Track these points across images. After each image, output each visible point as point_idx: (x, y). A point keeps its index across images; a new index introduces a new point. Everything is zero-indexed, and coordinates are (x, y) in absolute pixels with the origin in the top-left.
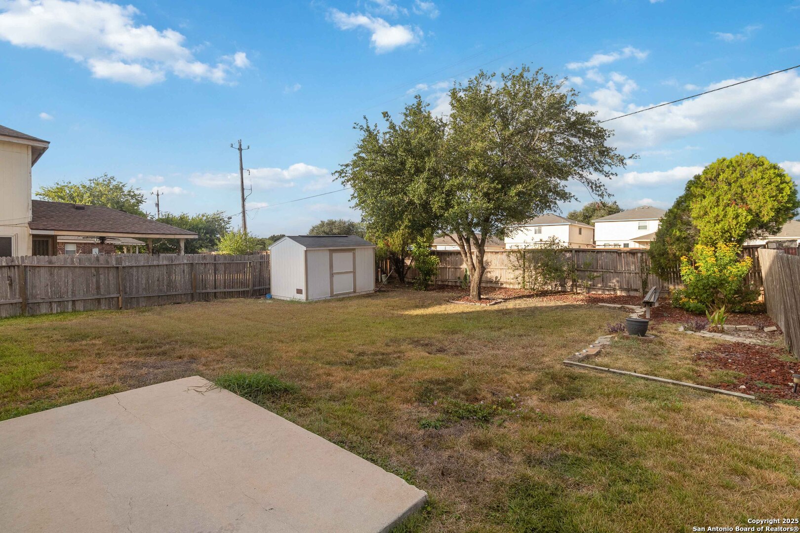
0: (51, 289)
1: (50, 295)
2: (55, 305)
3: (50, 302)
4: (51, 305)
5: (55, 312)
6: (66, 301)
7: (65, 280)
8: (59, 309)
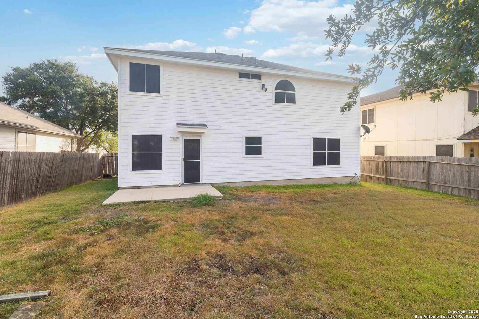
0: (441, 177)
1: (440, 180)
2: (442, 188)
3: (440, 185)
4: (440, 188)
5: (441, 192)
6: (448, 186)
7: (449, 172)
8: (444, 191)
